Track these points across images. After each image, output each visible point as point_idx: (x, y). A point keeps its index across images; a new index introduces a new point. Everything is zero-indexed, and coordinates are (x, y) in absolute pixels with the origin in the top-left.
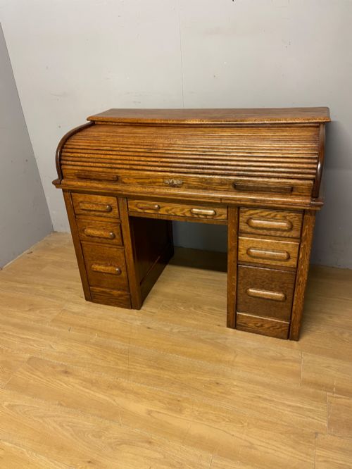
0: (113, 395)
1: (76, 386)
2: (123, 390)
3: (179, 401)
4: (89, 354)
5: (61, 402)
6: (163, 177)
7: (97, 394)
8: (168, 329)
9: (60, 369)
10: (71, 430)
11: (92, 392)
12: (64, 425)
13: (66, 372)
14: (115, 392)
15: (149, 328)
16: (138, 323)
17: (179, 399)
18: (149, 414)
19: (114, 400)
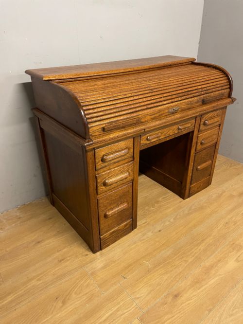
0: (214, 274)
1: (194, 293)
2: (212, 267)
3: (233, 244)
4: (164, 274)
5: (208, 309)
6: (168, 108)
7: (210, 283)
8: (167, 223)
9: (170, 299)
10: (237, 310)
11: (206, 286)
12: (231, 313)
13: (176, 296)
14: (213, 272)
15: (160, 231)
16: (150, 234)
17: (232, 243)
18: (239, 261)
19: (220, 275)
